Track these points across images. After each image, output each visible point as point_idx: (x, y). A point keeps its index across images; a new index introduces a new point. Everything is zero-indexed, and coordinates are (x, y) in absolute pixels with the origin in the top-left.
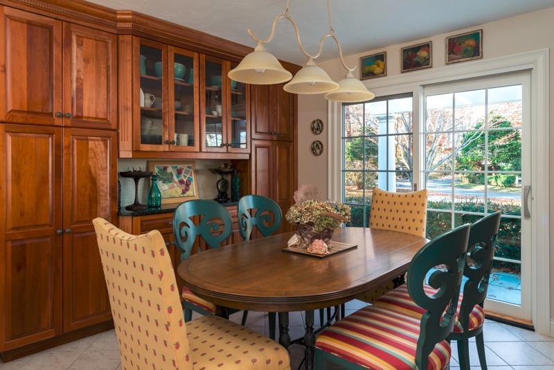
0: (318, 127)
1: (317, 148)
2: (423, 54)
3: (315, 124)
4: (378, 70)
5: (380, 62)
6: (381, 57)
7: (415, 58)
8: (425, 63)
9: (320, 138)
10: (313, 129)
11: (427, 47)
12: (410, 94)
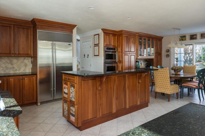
0: (168, 51)
1: (168, 56)
2: (195, 36)
3: (167, 50)
4: (184, 39)
5: (184, 37)
6: (185, 36)
7: (193, 37)
8: (196, 38)
9: (168, 53)
10: (166, 51)
11: (196, 35)
12: (192, 45)
